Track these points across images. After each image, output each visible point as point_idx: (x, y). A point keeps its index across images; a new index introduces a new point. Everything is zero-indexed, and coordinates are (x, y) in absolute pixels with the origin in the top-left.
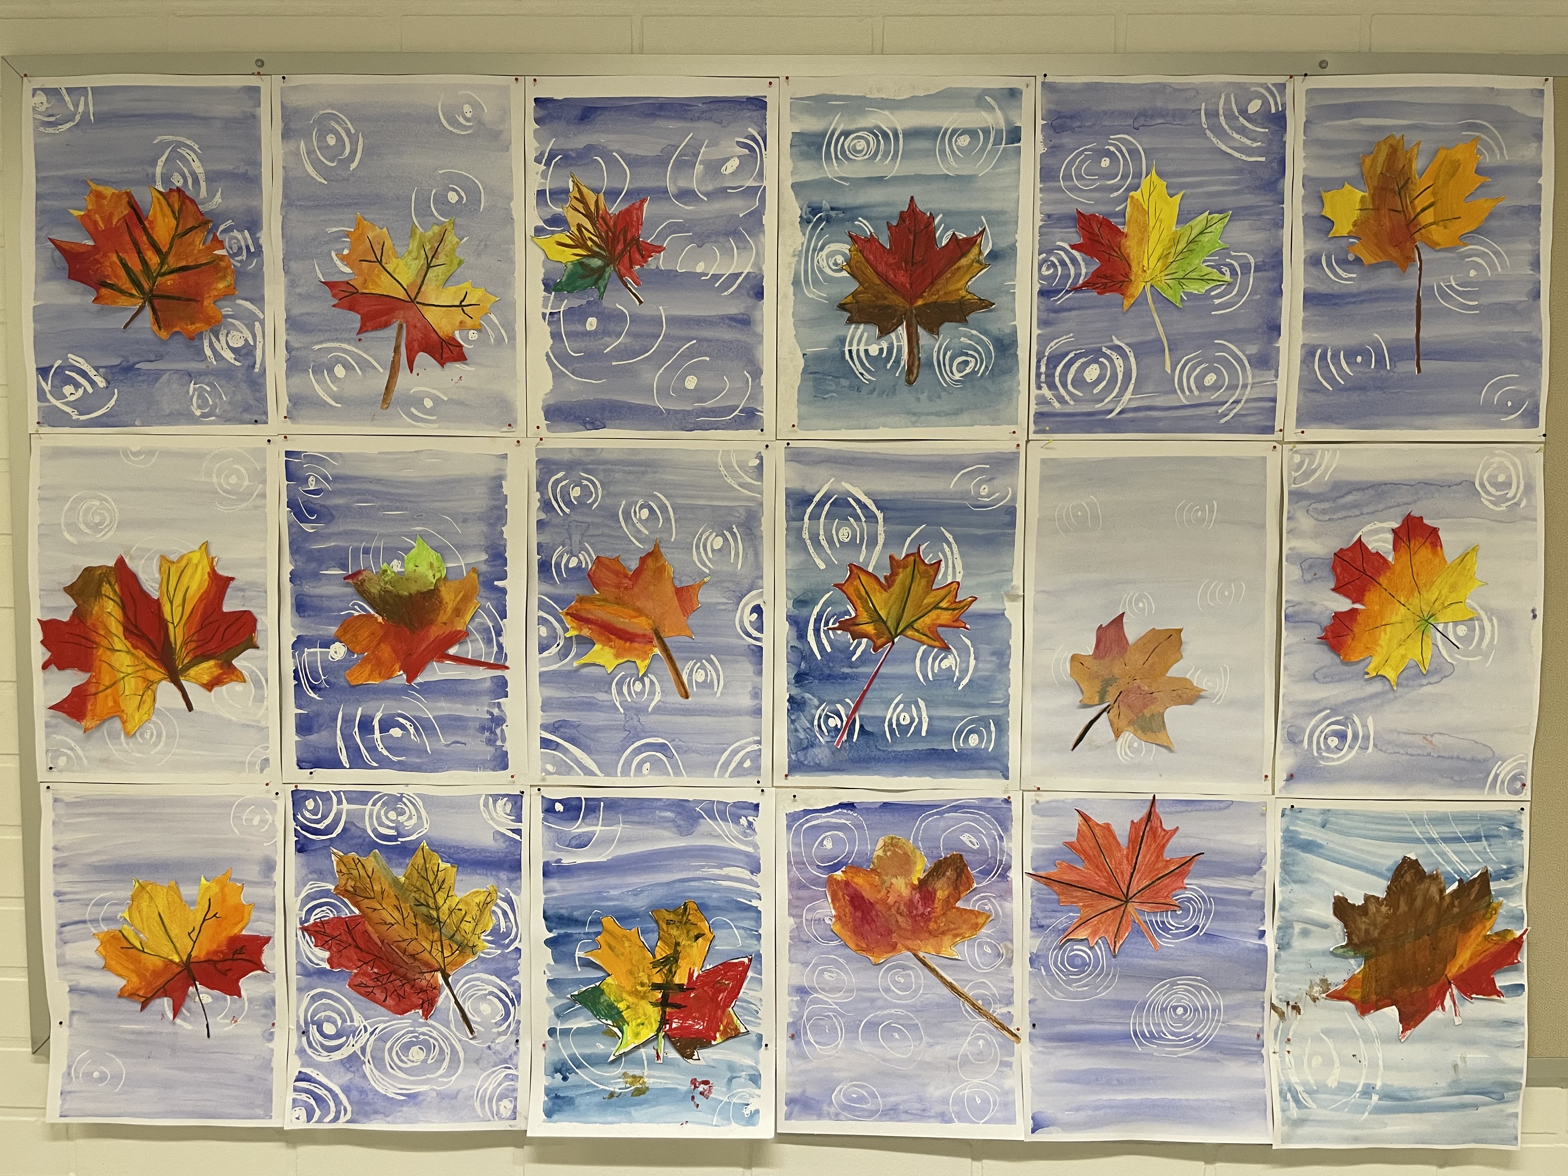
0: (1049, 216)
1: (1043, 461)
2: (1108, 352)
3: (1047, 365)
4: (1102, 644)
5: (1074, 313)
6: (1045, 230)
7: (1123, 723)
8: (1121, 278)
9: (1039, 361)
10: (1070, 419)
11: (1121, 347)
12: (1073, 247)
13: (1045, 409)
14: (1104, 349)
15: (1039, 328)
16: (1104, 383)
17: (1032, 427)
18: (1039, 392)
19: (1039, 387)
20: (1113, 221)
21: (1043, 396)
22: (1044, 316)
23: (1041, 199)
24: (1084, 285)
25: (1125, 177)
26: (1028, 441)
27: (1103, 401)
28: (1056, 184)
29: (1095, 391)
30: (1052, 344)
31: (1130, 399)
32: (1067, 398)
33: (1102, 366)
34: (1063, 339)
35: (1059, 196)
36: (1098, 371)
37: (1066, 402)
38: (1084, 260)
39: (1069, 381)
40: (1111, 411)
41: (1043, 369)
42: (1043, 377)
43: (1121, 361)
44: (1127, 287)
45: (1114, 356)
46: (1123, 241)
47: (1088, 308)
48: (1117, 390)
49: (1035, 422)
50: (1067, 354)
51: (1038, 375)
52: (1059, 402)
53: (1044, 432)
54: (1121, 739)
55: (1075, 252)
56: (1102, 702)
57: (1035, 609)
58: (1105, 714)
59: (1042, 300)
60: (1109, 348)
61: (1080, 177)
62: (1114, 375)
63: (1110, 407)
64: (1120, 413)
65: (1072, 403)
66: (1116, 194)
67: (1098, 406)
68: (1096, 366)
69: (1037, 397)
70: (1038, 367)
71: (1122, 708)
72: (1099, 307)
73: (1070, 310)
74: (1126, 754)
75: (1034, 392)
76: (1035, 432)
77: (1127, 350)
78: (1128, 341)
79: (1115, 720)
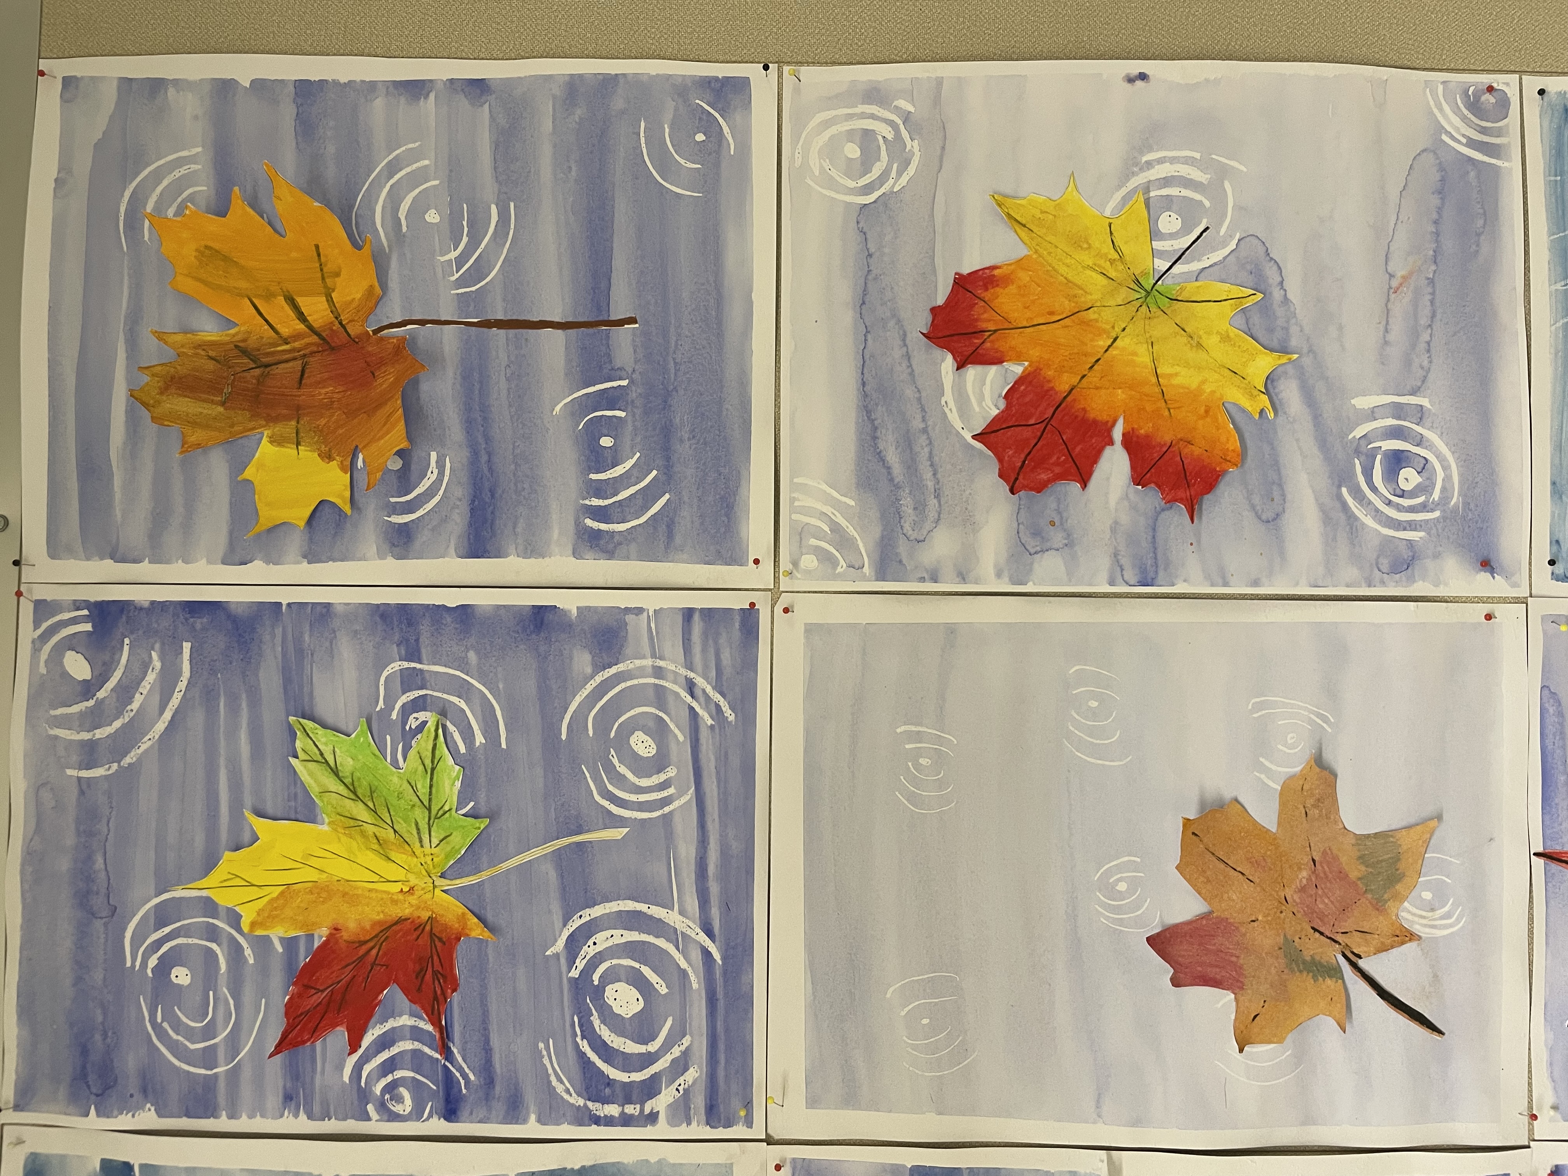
0: (288, 1098)
1: (813, 1102)
2: (580, 964)
3: (605, 1101)
4: (1212, 972)
5: (495, 1042)
6: (317, 1109)
7: (1380, 924)
8: (424, 940)
9: (597, 1121)
10: (721, 1046)
11: (571, 938)
12: (354, 1046)
13: (699, 1102)
14: (574, 973)
15: (525, 1121)
16: (646, 971)
17: (738, 1131)
18: (662, 1117)
19: (652, 1118)
20: (303, 959)
21: (672, 1107)
22: (499, 1107)
23: (251, 1117)
24: (435, 1021)
25: (212, 934)
26: (769, 1141)
27: (684, 973)
28: (222, 1085)
29: (663, 990)
30: (560, 1089)
31: (682, 913)
32: (676, 1052)
33: (609, 978)
34: (551, 1064)
35: (246, 1074)
36: (621, 986)
37: (686, 1053)
38: (384, 1020)
39: (641, 1049)
40: (706, 953)
41: (613, 1110)
42: (630, 1109)
43: (600, 937)
44: (446, 927)
45: (588, 951)
46: (345, 935)
47: (485, 1014)
48: (661, 943)
49: (728, 1125)
50: (582, 1055)
51: (626, 1121)
52: (686, 1069)
53: (748, 1105)
54: (1417, 929)
55: (367, 1040)
56: (1335, 972)
57: (1136, 1123)
58: (1361, 963)
59: (465, 1112)
60: (571, 963)
61: (209, 1032)
62: (631, 949)
63: (696, 955)
64: (710, 933)
65: (686, 1041)
66: (248, 952)
67: (695, 982)
68: (610, 992)
69: (673, 1122)
70: (609, 1121)
71: (1348, 925)
72: (484, 986)
73: (488, 1050)
74: (1447, 916)
75: (662, 1129)
76: (749, 1123)
77: (575, 923)
78: (558, 923)
79: (1375, 941)
